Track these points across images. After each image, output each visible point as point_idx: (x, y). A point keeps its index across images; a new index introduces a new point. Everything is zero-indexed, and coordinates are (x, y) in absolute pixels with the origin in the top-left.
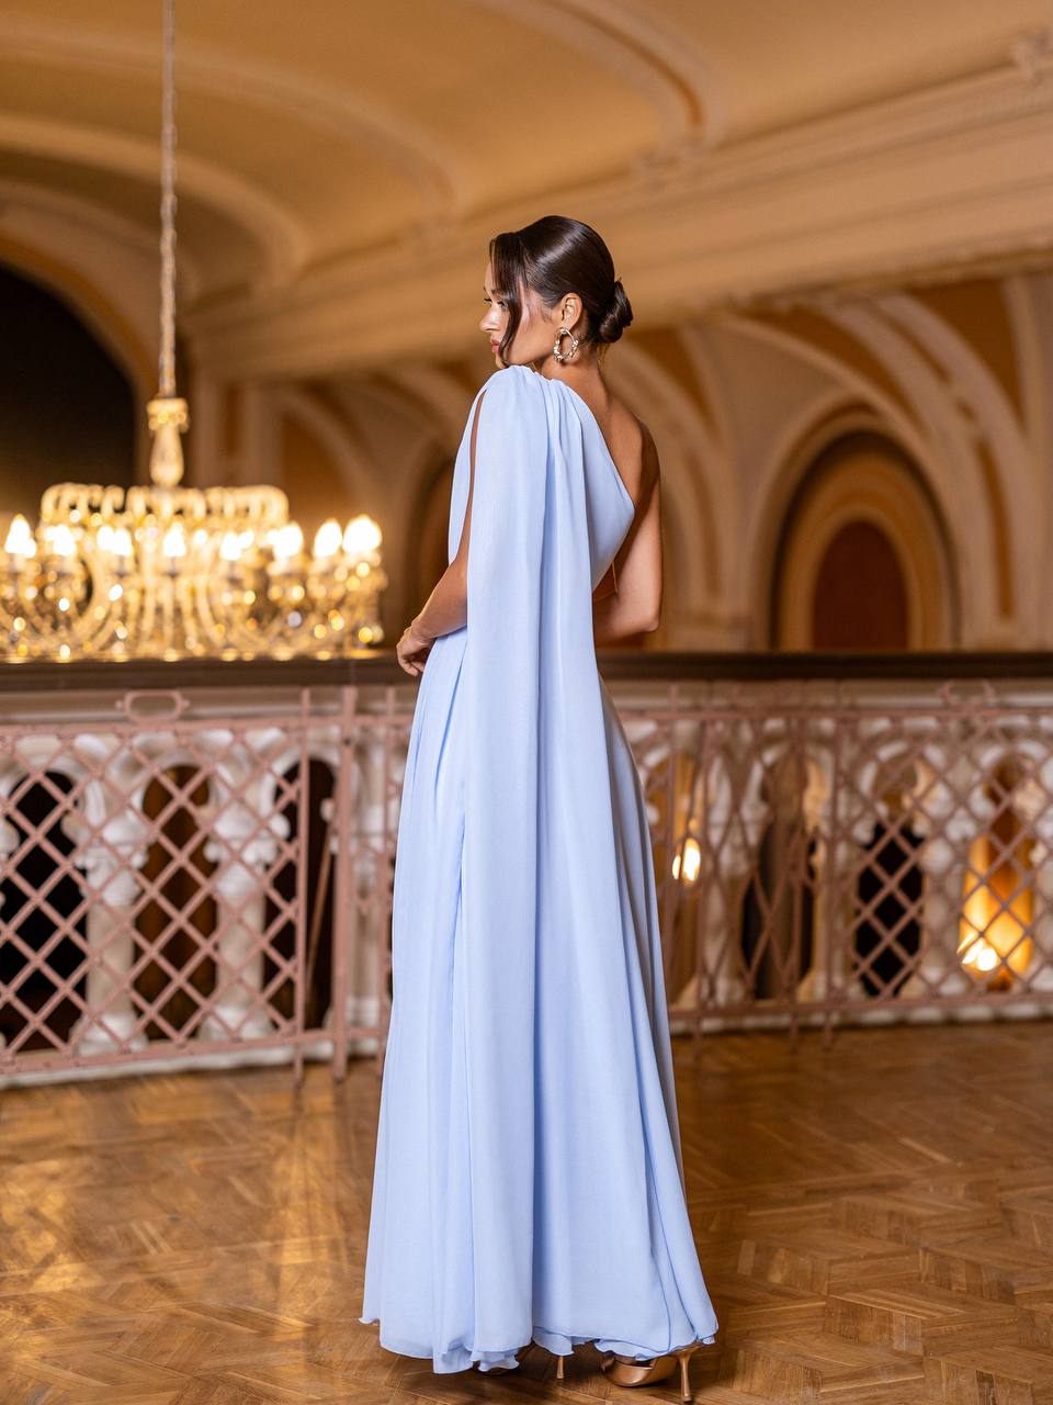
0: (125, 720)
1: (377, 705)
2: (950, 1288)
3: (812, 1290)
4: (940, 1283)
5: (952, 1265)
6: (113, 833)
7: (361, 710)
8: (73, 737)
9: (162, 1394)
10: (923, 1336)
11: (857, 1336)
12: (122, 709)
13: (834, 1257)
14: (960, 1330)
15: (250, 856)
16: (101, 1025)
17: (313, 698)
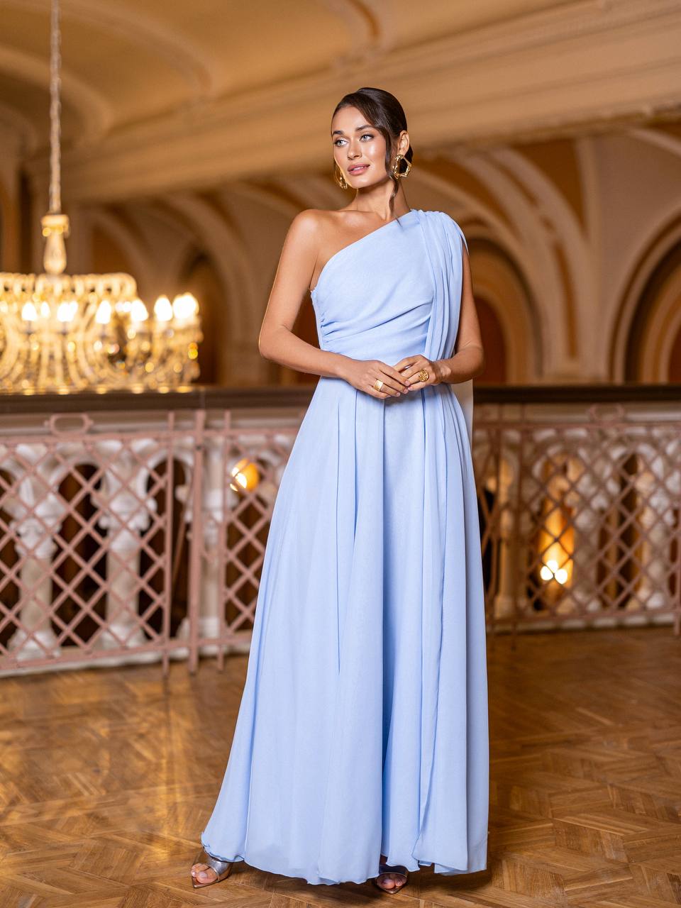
0: (50, 434)
1: (217, 423)
2: (634, 812)
3: (541, 815)
4: (625, 808)
5: (632, 796)
6: (40, 511)
7: (207, 427)
8: (15, 446)
9: (113, 900)
10: (625, 847)
11: (579, 849)
12: (49, 426)
13: (553, 792)
14: (647, 843)
15: (132, 525)
16: (34, 639)
17: (177, 418)
